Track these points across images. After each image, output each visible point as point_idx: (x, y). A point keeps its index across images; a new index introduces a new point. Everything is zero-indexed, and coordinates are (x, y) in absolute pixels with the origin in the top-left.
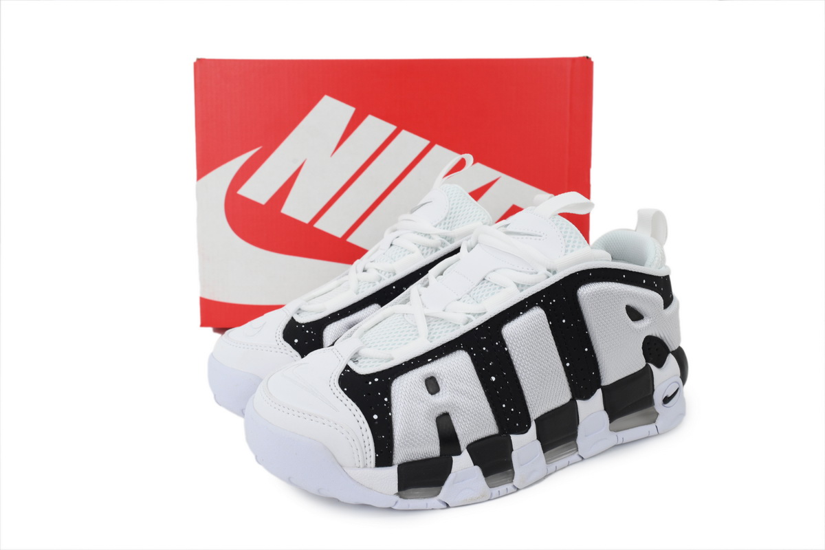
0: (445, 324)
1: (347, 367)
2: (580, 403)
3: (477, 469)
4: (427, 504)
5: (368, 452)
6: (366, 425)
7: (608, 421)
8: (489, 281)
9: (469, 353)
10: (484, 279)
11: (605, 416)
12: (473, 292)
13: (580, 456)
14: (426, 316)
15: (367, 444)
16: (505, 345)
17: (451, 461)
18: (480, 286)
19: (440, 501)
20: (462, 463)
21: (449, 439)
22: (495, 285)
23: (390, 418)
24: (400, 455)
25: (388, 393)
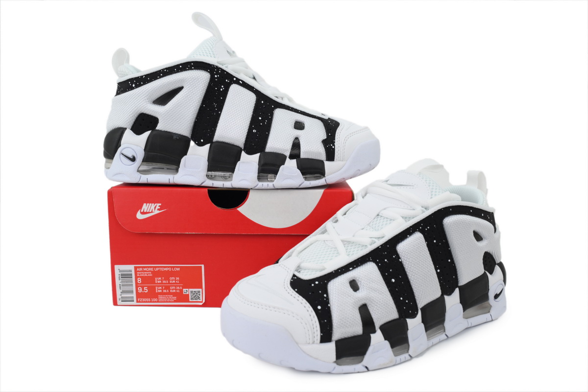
0: (355, 245)
1: (294, 276)
2: (446, 297)
3: (387, 342)
4: (355, 369)
5: (316, 332)
6: (313, 313)
7: (462, 311)
8: (382, 216)
9: (376, 264)
10: (378, 215)
11: (461, 306)
12: (371, 224)
13: (446, 335)
14: (342, 241)
15: (315, 326)
16: (399, 258)
17: (370, 337)
18: (376, 219)
19: (363, 366)
20: (377, 338)
21: (368, 323)
22: (387, 218)
23: (329, 308)
24: (337, 334)
25: (326, 291)
